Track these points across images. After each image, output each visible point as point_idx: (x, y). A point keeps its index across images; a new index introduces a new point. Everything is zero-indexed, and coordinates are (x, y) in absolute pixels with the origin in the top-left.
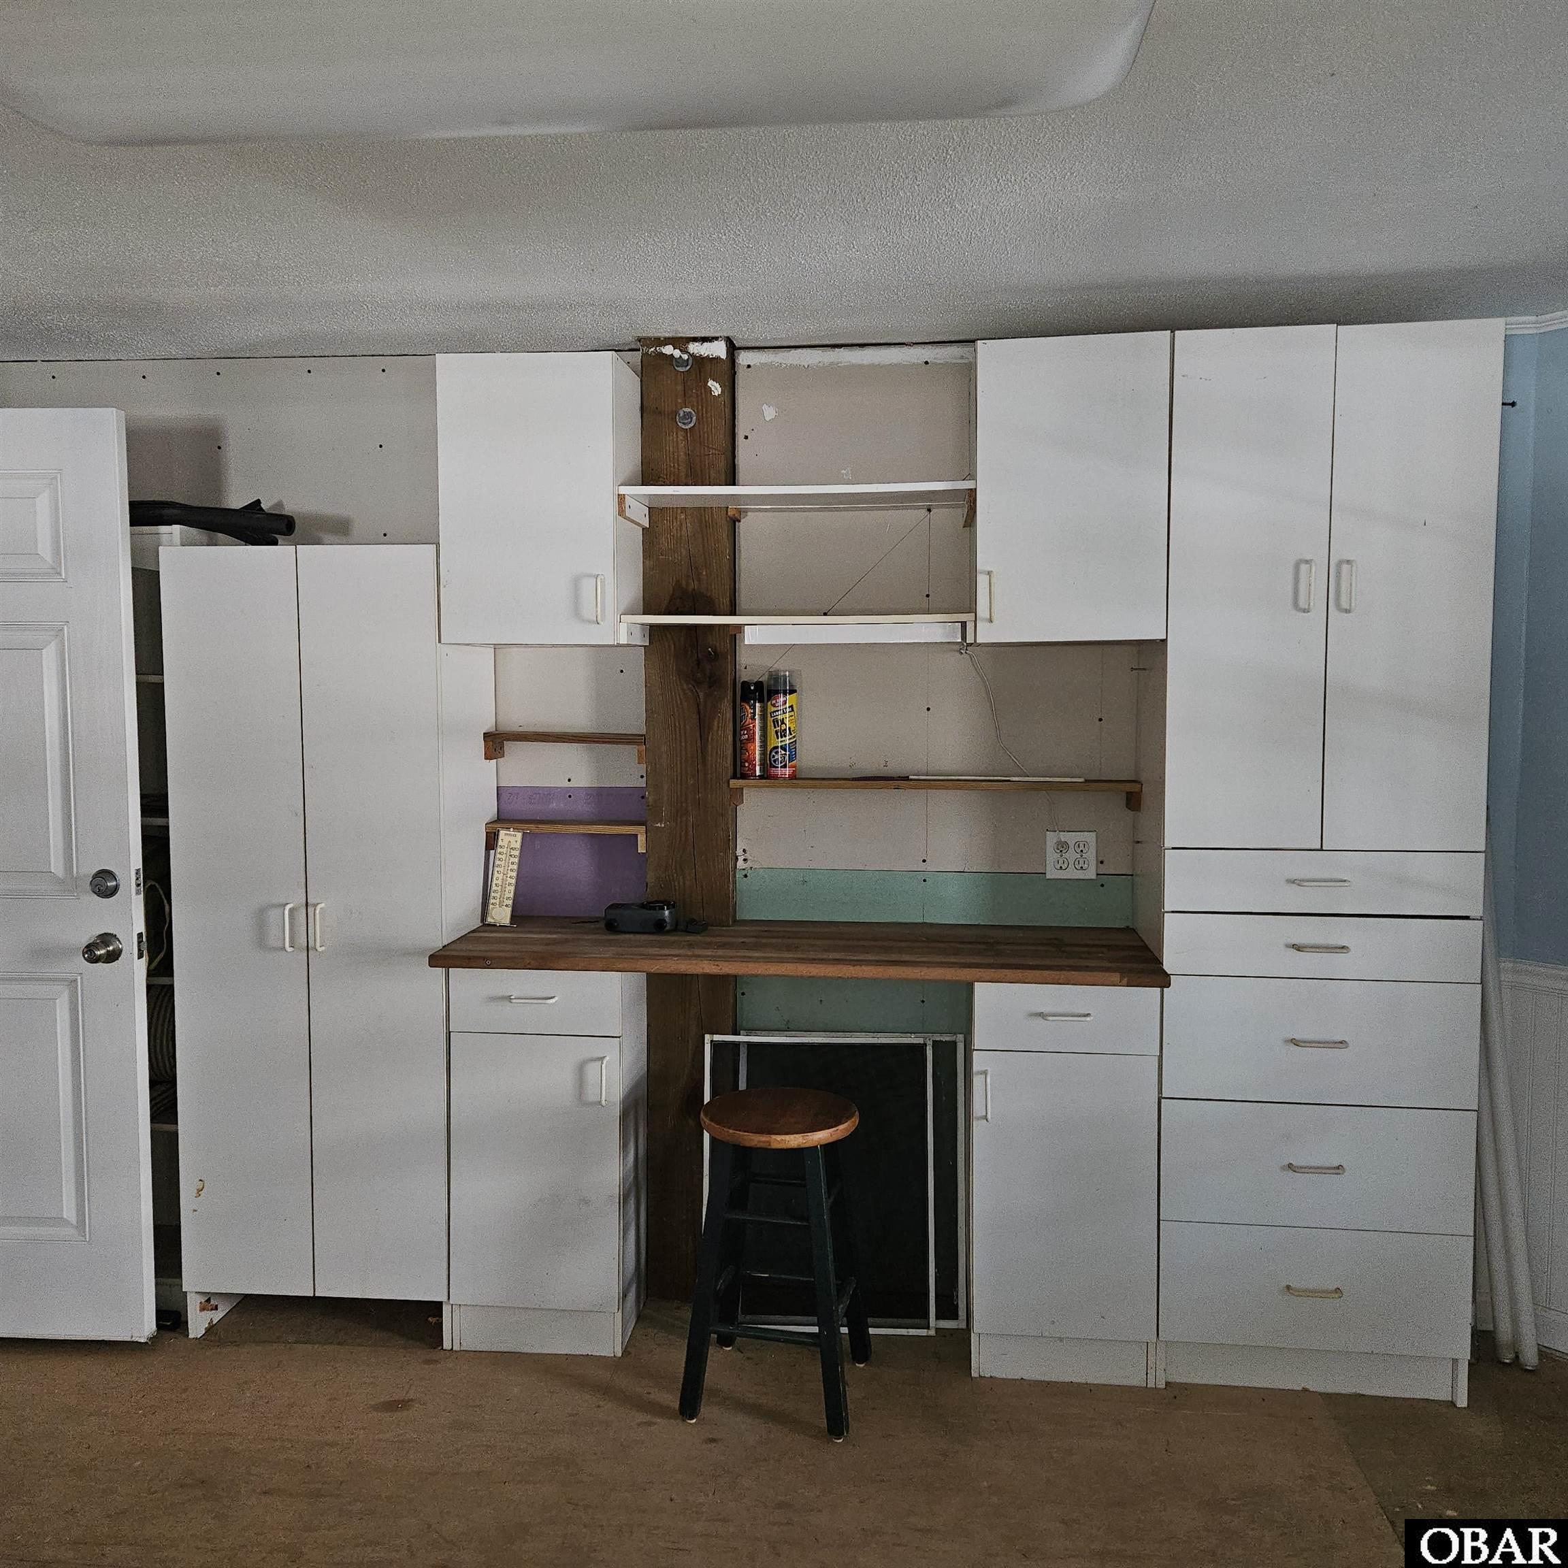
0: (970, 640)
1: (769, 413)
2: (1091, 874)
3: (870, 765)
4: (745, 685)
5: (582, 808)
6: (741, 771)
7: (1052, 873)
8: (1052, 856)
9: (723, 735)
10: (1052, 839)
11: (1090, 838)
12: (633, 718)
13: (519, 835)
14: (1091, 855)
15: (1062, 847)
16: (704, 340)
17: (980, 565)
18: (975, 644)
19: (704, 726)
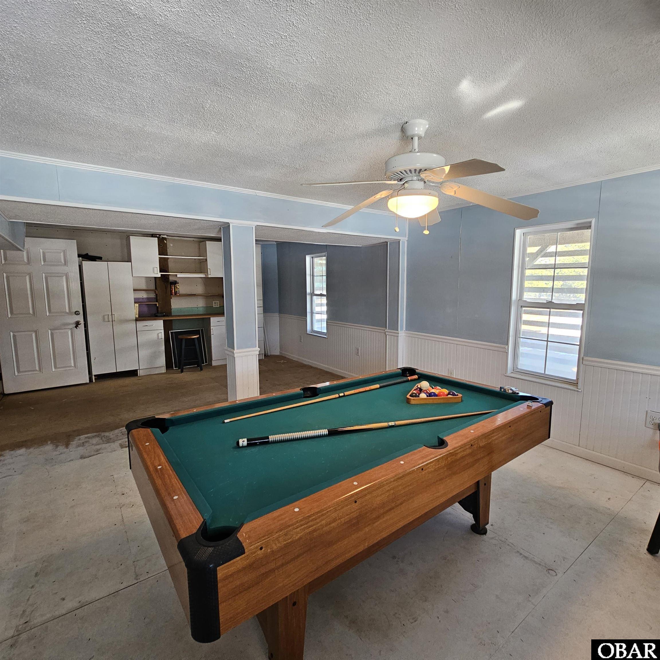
0: (207, 277)
1: (171, 245)
2: (219, 306)
3: (189, 293)
4: (171, 282)
5: (145, 300)
6: (171, 295)
7: (214, 306)
8: (214, 304)
9: (169, 289)
10: (214, 302)
11: (218, 302)
12: (153, 287)
13: (138, 304)
14: (219, 304)
15: (215, 303)
16: (163, 235)
17: (208, 268)
18: (208, 277)
19: (166, 288)
